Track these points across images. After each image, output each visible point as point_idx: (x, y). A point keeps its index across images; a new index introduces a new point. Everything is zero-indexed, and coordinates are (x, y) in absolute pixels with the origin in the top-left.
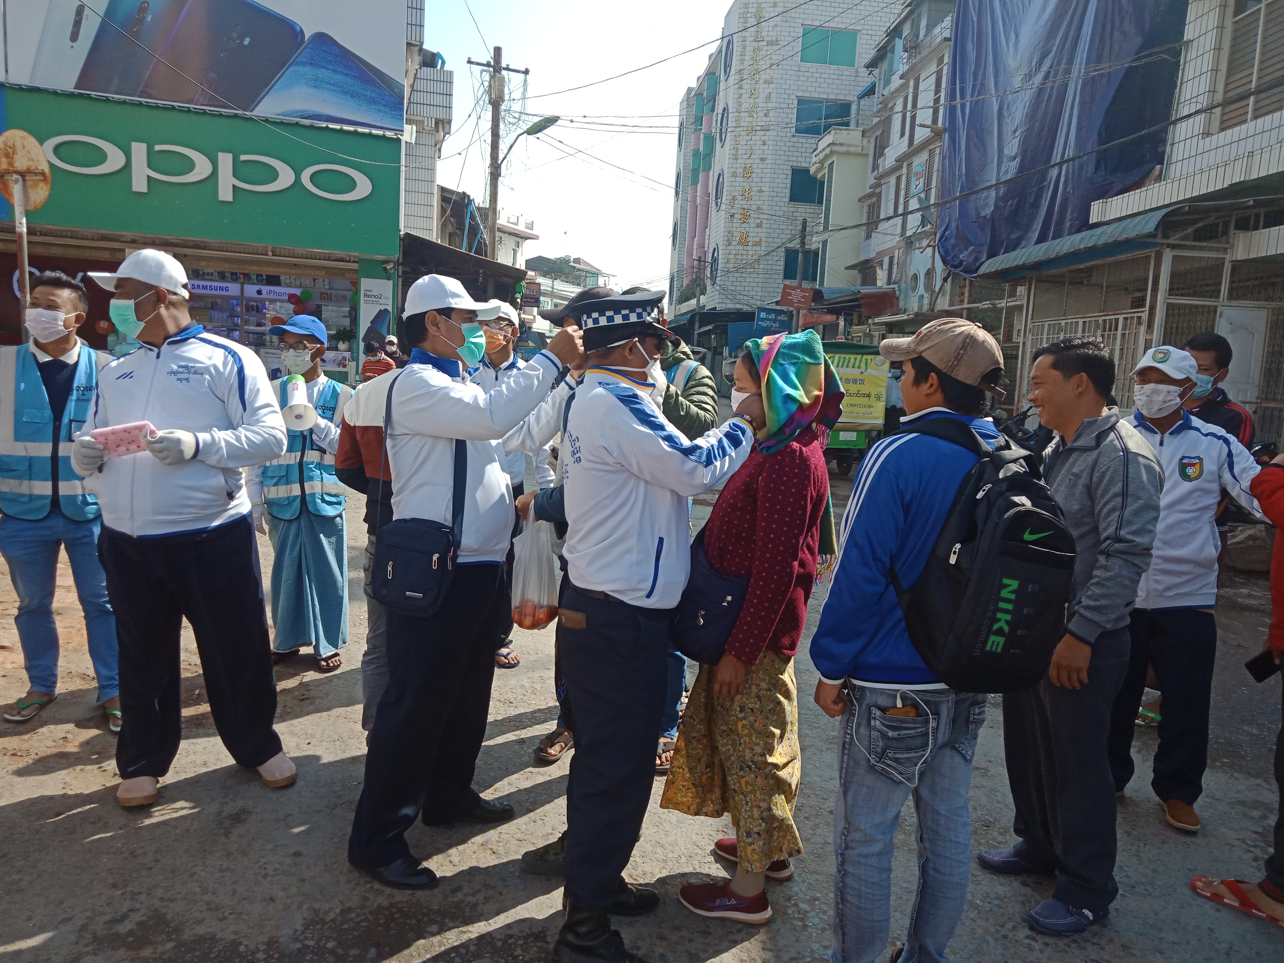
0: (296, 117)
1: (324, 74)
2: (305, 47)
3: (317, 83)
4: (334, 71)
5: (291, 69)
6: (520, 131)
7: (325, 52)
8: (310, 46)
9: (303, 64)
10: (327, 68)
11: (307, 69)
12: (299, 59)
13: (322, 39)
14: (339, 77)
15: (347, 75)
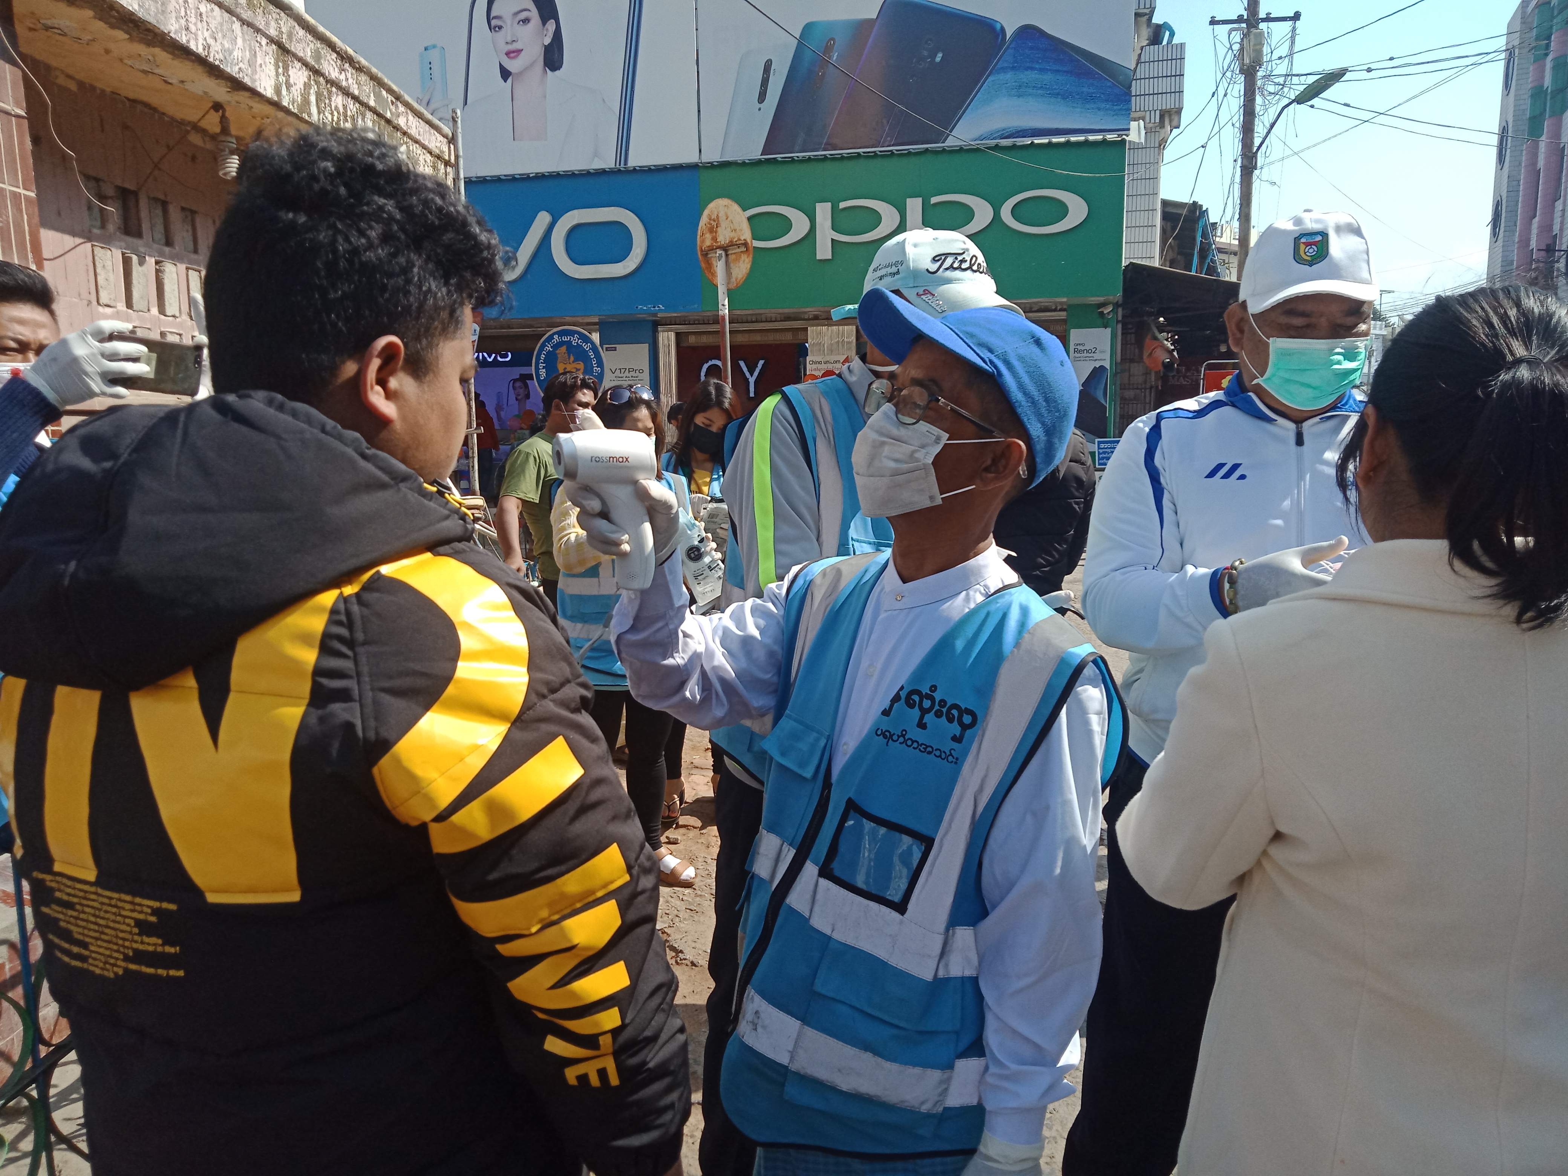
0: (994, 139)
1: (1030, 76)
2: (1008, 48)
3: (1020, 91)
4: (1042, 70)
5: (991, 79)
6: (1286, 101)
7: (1032, 48)
8: (1012, 46)
9: (1004, 70)
10: (1032, 69)
11: (1009, 76)
12: (999, 66)
13: (1028, 32)
14: (1048, 77)
15: (1058, 71)
